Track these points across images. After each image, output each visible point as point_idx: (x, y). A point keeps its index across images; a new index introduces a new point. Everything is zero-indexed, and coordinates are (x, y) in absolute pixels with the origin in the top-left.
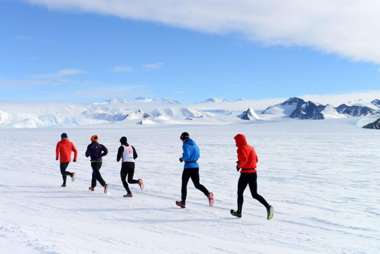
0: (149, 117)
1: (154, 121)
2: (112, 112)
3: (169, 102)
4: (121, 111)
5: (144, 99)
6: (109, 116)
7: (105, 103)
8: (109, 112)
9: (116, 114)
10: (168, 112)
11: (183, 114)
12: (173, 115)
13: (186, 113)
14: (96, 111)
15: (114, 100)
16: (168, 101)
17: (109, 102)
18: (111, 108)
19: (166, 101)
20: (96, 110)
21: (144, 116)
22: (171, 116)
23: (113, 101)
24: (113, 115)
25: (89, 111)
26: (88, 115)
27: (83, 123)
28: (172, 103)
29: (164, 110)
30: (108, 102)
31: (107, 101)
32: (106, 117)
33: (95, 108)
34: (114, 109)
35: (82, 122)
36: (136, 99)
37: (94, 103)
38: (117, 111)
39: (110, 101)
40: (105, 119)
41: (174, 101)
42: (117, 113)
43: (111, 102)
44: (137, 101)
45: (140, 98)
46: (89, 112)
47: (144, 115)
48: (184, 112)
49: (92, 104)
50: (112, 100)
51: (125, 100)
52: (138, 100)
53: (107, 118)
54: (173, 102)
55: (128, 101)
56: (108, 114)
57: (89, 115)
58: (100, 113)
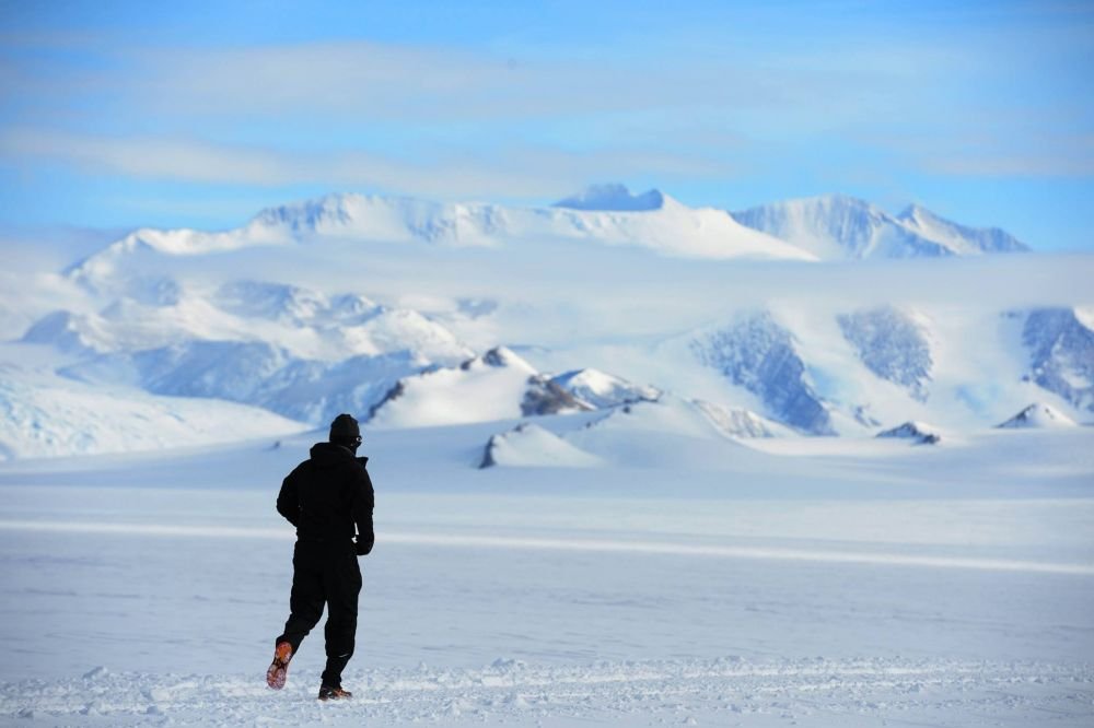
0: (566, 412)
1: (587, 447)
2: (318, 329)
3: (912, 239)
4: (416, 322)
5: (654, 201)
6: (289, 369)
7: (260, 234)
8: (299, 324)
9: (367, 348)
10: (878, 343)
11: (1035, 366)
12: (933, 371)
13: (1060, 356)
14: (168, 311)
15: (353, 207)
16: (900, 230)
17: (303, 227)
18: (318, 290)
19: (876, 233)
20: (172, 302)
21: (530, 395)
22: (904, 382)
23: (342, 215)
24: (335, 357)
25: (104, 314)
26: (90, 351)
27: (36, 426)
28: (933, 250)
29: (843, 322)
30: (295, 226)
31: (282, 213)
32: (265, 374)
33: (159, 283)
34: (347, 301)
35: (28, 423)
36: (571, 204)
37: (153, 237)
38: (371, 324)
39: (314, 213)
40: (251, 401)
41: (967, 233)
42: (375, 341)
43: (325, 227)
44: (580, 227)
45: (614, 200)
46: (95, 321)
47: (526, 388)
48: (1045, 353)
49: (131, 240)
50: (330, 206)
51: (461, 210)
52: (586, 218)
53: (265, 385)
54: (956, 244)
55: (487, 220)
56: (285, 352)
57: (102, 349)
58: (206, 333)
